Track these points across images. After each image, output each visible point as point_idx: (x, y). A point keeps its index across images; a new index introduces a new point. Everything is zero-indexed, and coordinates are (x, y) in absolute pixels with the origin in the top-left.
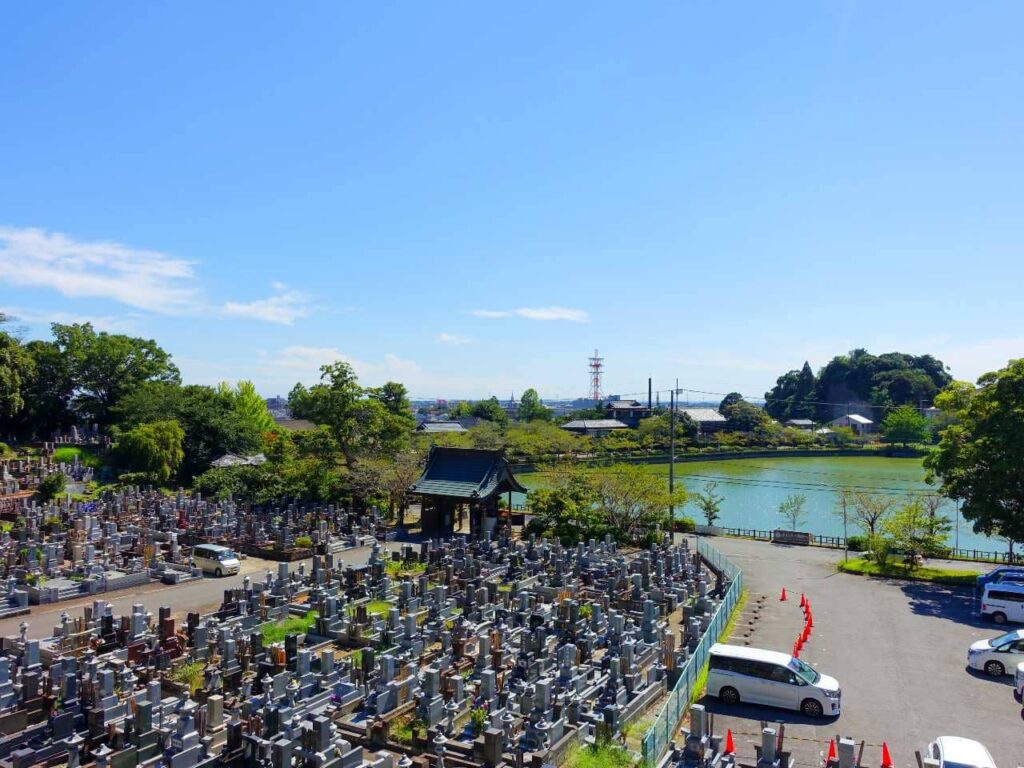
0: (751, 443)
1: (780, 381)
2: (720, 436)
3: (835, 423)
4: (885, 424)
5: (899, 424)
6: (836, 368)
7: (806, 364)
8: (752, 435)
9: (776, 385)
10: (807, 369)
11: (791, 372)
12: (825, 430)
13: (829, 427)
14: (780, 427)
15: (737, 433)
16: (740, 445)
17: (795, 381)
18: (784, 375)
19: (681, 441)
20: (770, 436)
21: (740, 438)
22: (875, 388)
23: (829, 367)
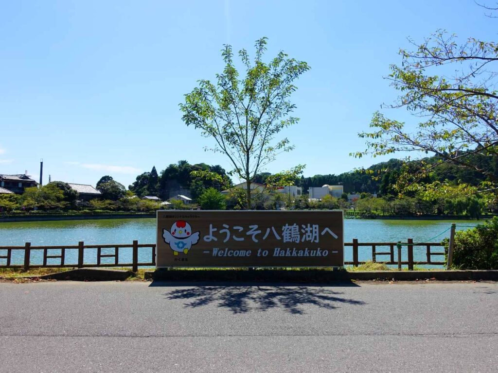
0: (119, 209)
1: (138, 178)
2: (95, 203)
3: (172, 199)
4: (201, 198)
5: (209, 198)
6: (171, 170)
7: (154, 168)
8: (119, 204)
9: (136, 181)
10: (154, 171)
11: (145, 173)
12: (167, 203)
13: (169, 201)
14: (139, 199)
15: (108, 201)
16: (110, 209)
17: (147, 178)
18: (140, 174)
19: (61, 205)
20: (132, 204)
21: (110, 204)
22: (193, 181)
23: (167, 170)
